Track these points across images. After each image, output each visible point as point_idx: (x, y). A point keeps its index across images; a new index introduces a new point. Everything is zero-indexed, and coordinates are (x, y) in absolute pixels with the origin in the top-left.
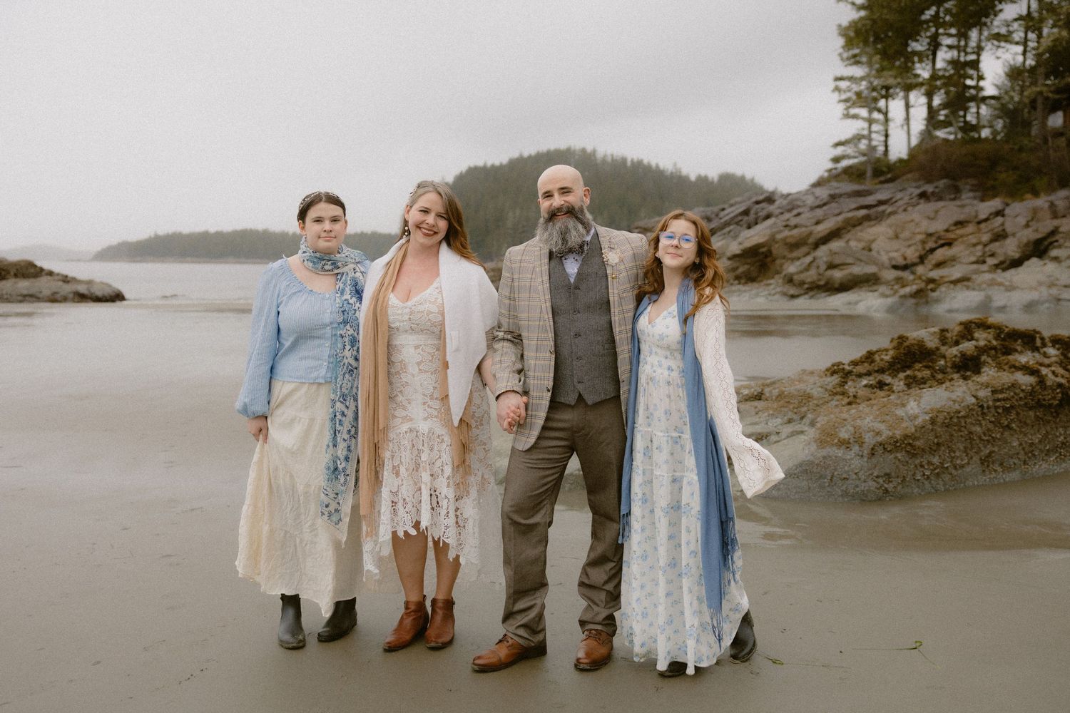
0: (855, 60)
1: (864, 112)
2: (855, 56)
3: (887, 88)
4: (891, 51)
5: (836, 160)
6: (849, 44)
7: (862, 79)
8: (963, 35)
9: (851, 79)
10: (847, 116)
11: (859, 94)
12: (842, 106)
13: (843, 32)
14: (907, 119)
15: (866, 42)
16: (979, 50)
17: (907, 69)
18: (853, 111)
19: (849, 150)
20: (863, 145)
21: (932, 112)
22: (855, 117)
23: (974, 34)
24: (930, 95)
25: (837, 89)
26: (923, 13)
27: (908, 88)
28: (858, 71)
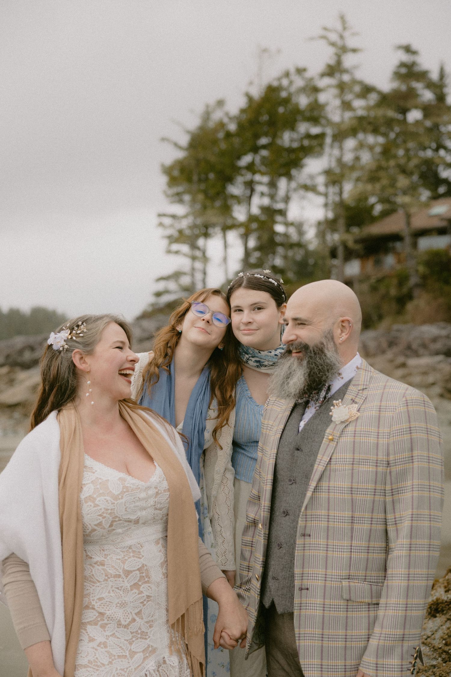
0: (178, 198)
1: (185, 248)
2: (178, 194)
3: (206, 227)
4: (212, 192)
5: (158, 294)
6: (173, 181)
7: (185, 217)
8: (273, 185)
9: (174, 217)
10: (169, 252)
11: (181, 232)
12: (165, 242)
13: (168, 171)
14: (225, 259)
15: (189, 180)
16: (287, 199)
17: (226, 209)
18: (175, 247)
19: (172, 285)
20: (186, 280)
21: (247, 253)
22: (177, 252)
23: (283, 183)
24: (245, 237)
25: (161, 224)
26: (239, 158)
27: (225, 228)
28: (180, 210)
